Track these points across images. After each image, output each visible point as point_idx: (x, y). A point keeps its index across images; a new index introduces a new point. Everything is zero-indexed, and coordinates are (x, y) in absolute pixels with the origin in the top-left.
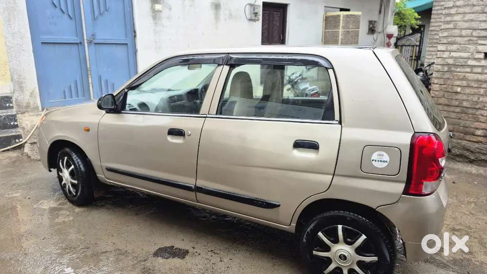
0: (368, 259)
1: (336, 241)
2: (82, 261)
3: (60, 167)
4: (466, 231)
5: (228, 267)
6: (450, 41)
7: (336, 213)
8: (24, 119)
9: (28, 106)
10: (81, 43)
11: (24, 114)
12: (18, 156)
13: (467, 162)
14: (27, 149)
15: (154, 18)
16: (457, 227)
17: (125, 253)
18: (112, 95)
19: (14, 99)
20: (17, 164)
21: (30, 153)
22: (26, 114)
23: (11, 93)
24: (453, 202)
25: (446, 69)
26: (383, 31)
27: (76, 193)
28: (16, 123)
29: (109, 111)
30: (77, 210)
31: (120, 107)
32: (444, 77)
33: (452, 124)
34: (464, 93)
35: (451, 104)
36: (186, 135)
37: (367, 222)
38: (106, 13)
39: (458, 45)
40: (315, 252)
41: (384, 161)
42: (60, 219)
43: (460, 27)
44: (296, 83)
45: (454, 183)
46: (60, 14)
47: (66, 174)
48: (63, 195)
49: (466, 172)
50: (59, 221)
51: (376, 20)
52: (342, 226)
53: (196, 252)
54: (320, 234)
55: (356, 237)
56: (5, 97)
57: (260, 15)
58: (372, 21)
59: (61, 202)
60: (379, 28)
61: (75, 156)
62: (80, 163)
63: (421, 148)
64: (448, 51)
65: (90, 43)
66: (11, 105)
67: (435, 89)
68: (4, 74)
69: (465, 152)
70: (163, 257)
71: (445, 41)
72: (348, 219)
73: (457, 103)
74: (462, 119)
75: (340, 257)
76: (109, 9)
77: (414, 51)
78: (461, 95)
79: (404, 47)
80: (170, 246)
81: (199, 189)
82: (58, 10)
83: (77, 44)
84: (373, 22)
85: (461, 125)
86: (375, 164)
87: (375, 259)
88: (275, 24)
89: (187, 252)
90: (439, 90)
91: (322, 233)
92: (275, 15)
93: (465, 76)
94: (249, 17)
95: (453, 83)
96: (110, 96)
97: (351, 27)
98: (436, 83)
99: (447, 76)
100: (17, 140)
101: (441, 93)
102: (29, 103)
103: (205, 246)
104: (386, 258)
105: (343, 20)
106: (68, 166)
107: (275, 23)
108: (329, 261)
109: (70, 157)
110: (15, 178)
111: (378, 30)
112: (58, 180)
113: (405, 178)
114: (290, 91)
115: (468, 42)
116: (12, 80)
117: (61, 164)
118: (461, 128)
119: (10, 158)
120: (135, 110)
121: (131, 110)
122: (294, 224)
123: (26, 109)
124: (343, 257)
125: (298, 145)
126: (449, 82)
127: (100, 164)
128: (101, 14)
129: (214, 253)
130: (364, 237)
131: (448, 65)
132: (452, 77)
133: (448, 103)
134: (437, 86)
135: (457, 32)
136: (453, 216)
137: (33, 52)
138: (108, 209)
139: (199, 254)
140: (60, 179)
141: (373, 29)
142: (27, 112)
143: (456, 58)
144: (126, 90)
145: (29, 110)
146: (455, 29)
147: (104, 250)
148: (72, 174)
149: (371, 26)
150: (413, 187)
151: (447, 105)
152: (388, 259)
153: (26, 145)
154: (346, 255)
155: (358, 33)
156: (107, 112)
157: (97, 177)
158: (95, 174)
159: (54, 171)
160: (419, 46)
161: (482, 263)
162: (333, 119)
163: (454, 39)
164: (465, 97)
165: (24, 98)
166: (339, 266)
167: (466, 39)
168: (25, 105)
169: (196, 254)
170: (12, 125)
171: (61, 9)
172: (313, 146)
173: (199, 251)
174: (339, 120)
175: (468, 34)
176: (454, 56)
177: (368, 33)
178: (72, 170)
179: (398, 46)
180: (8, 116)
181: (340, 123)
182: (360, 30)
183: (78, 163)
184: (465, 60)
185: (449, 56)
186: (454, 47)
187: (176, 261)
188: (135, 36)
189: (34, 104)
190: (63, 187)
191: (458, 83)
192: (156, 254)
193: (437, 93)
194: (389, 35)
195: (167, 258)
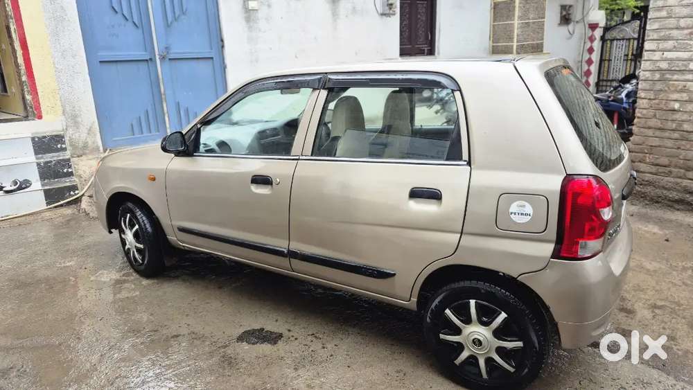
0: (509, 345)
1: (468, 321)
2: (147, 347)
3: (122, 226)
4: (671, 309)
5: (331, 356)
6: (663, 36)
7: (467, 284)
8: (81, 163)
9: (85, 146)
10: (151, 59)
11: (81, 158)
12: (74, 214)
13: (689, 210)
14: (85, 204)
15: (248, 20)
16: (660, 303)
17: (202, 338)
18: (181, 133)
19: (67, 139)
20: (72, 223)
21: (88, 209)
22: (84, 158)
23: (63, 130)
24: (660, 268)
25: (657, 76)
26: (583, 19)
27: (143, 260)
28: (70, 170)
29: (178, 154)
30: (145, 282)
31: (191, 148)
32: (655, 89)
33: (668, 156)
34: (684, 110)
35: (666, 127)
36: (274, 184)
37: (507, 296)
38: (183, 17)
39: (674, 41)
40: (442, 336)
41: (526, 215)
42: (124, 294)
43: (677, 15)
44: (446, 102)
45: (667, 240)
46: (123, 21)
47: (129, 236)
48: (128, 263)
49: (689, 225)
50: (121, 297)
51: (572, 4)
52: (475, 301)
53: (293, 336)
54: (448, 311)
55: (493, 315)
56: (56, 136)
57: (396, 7)
58: (566, 6)
59: (125, 272)
60: (577, 15)
61: (140, 212)
62: (146, 222)
63: (576, 195)
64: (660, 51)
65: (163, 58)
66: (64, 146)
67: (642, 106)
68: (54, 105)
69: (688, 196)
70: (249, 343)
71: (655, 36)
72: (483, 291)
73: (674, 126)
74: (682, 148)
75: (474, 341)
76: (186, 10)
77: (631, 46)
78: (680, 113)
79: (615, 41)
80: (259, 328)
81: (292, 255)
82: (119, 15)
83: (147, 60)
84: (567, 8)
85: (681, 157)
86: (515, 218)
87: (520, 344)
88: (419, 18)
89: (281, 336)
90: (647, 107)
91: (450, 310)
92: (419, 6)
93: (685, 86)
94: (380, 11)
95: (668, 97)
96: (179, 135)
97: (531, 16)
98: (643, 97)
99: (659, 86)
100: (72, 193)
101: (651, 112)
102: (87, 142)
103: (304, 328)
104: (533, 343)
105: (519, 7)
106: (132, 226)
107: (419, 16)
108: (460, 347)
109: (134, 215)
110: (68, 242)
111: (575, 17)
112: (120, 244)
113: (554, 237)
114: (439, 114)
115: (688, 37)
116: (64, 112)
117: (123, 224)
118: (682, 161)
119: (63, 216)
120: (211, 151)
121: (207, 151)
122: (414, 299)
123: (82, 151)
124: (478, 343)
125: (416, 194)
126: (662, 95)
127: (171, 222)
128: (176, 19)
129: (316, 337)
130: (503, 315)
131: (660, 70)
132: (666, 89)
133: (661, 126)
134: (645, 101)
135: (672, 22)
136: (658, 288)
137: (90, 75)
138: (184, 280)
139: (296, 339)
140: (123, 242)
141: (567, 17)
142: (85, 154)
143: (671, 60)
144: (199, 126)
145: (88, 152)
146: (671, 17)
147: (175, 334)
148: (136, 236)
149: (564, 13)
150: (566, 248)
151: (660, 129)
152: (537, 345)
153: (83, 197)
154: (481, 339)
155: (543, 25)
156: (176, 156)
157: (167, 239)
158: (166, 235)
159: (116, 232)
160: (638, 39)
161: (687, 352)
162: (460, 159)
163: (667, 33)
164: (685, 117)
165: (80, 136)
166: (473, 354)
167: (686, 32)
168: (81, 145)
169: (292, 339)
170: (65, 173)
171: (123, 15)
172: (434, 195)
173: (296, 335)
174: (467, 160)
175: (689, 24)
176: (669, 57)
177: (560, 24)
178: (137, 230)
179: (607, 40)
180: (59, 162)
181: (469, 163)
182: (545, 20)
183: (143, 221)
184: (685, 63)
185: (662, 58)
186: (670, 44)
187: (265, 348)
188: (223, 47)
189: (94, 143)
190: (127, 253)
191: (675, 96)
192: (241, 339)
193: (645, 111)
194: (591, 24)
195: (253, 344)
